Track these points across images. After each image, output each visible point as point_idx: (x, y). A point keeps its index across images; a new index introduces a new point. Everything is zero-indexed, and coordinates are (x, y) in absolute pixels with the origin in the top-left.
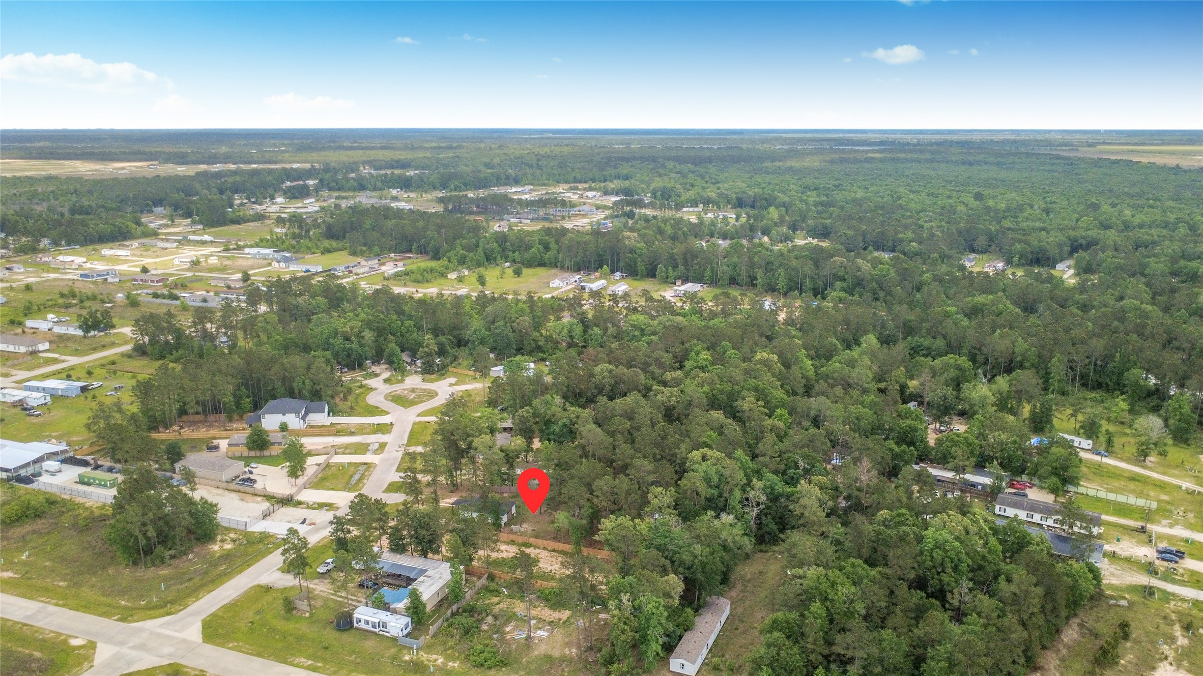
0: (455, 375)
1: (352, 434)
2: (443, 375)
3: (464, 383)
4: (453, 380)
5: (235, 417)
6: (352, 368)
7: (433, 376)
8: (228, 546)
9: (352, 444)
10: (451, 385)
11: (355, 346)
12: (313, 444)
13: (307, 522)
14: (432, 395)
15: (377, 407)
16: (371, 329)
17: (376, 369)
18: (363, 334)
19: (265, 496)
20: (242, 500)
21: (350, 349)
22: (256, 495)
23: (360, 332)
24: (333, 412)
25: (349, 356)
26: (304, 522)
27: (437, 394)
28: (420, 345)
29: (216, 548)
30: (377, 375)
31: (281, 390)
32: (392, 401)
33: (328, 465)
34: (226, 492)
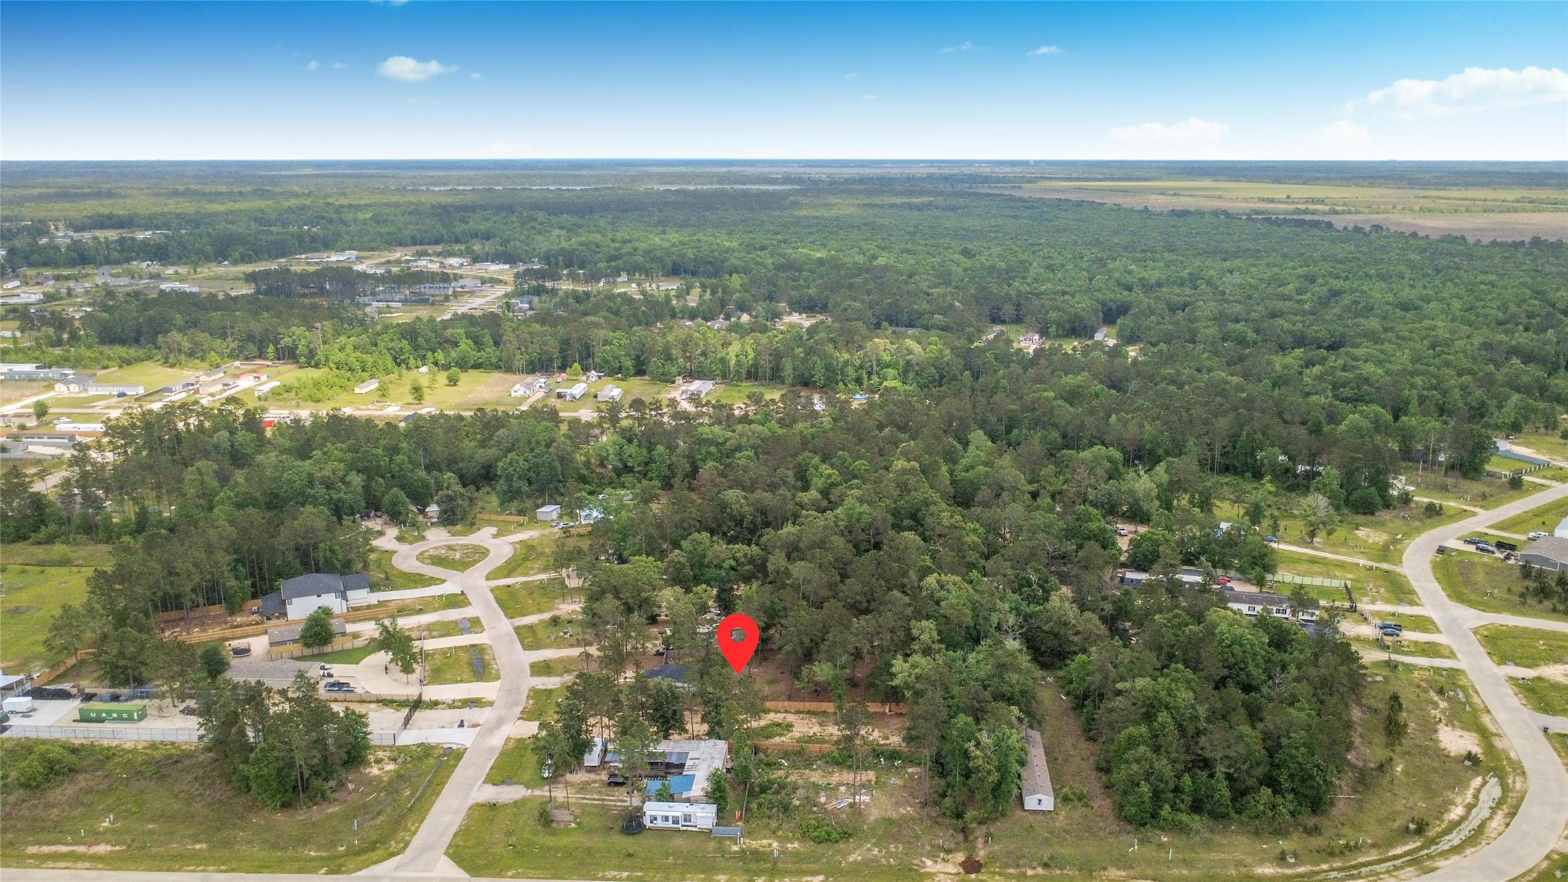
0: (490, 523)
1: (421, 611)
2: (473, 524)
3: (510, 533)
4: (494, 530)
7: (458, 527)
8: (390, 767)
9: (433, 624)
11: (343, 495)
13: (466, 724)
14: (482, 553)
15: (420, 575)
16: (356, 471)
18: (348, 479)
19: (378, 701)
21: (339, 500)
22: (364, 701)
23: (344, 476)
26: (461, 725)
27: (486, 551)
29: (375, 771)
30: (380, 533)
31: (297, 563)
32: (433, 564)
33: (427, 654)
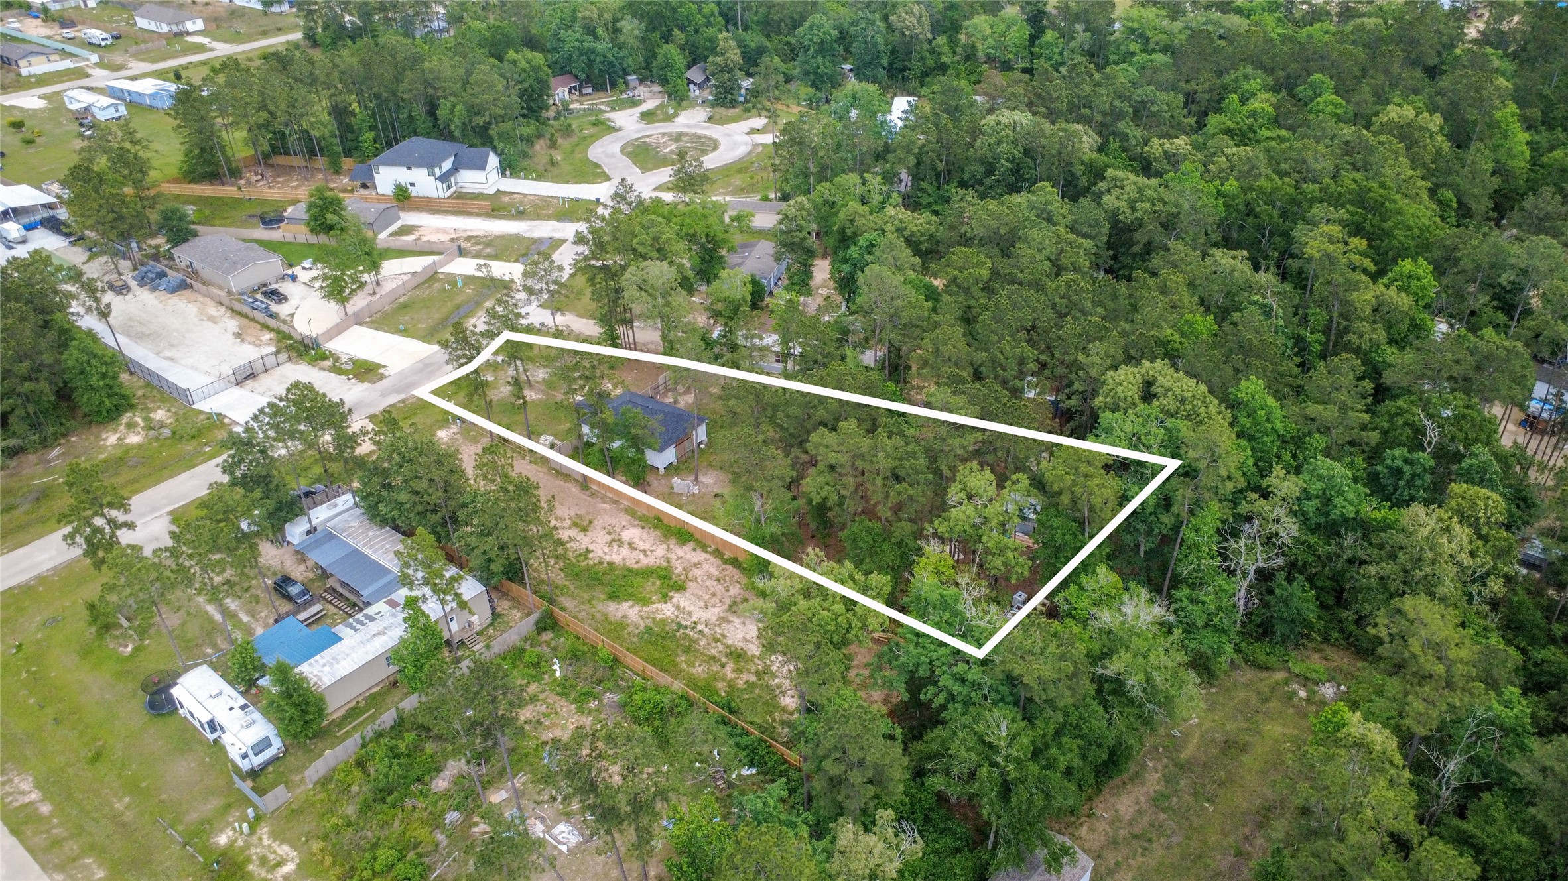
1: (520, 215)
2: (748, 111)
4: (760, 122)
5: (347, 163)
6: (599, 88)
7: (731, 112)
8: (134, 439)
9: (503, 236)
10: (753, 131)
11: (603, 46)
12: (439, 230)
14: (706, 148)
15: (597, 166)
16: (635, 15)
17: (642, 91)
18: (619, 25)
20: (238, 335)
21: (592, 51)
22: (267, 327)
23: (616, 20)
24: (508, 167)
25: (590, 63)
27: (715, 148)
28: (713, 51)
29: (112, 439)
30: (635, 104)
31: (422, 120)
32: (630, 154)
33: (431, 278)
34: (228, 314)
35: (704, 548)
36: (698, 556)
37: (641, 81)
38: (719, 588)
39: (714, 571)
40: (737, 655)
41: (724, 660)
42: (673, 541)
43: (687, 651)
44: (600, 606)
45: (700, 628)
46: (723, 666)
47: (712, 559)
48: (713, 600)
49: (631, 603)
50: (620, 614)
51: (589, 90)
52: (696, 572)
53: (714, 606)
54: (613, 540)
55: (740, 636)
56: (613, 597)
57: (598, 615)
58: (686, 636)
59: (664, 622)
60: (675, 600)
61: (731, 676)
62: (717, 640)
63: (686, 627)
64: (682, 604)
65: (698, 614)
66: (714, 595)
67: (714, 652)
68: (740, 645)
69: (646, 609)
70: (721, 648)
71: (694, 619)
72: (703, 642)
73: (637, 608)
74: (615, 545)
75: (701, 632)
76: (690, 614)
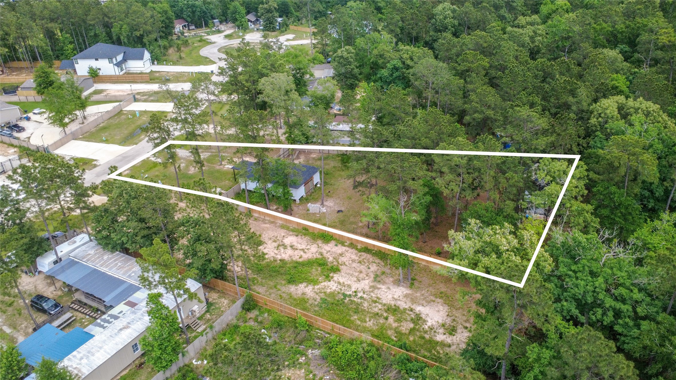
0: (295, 32)
1: (167, 81)
2: (283, 32)
4: (291, 36)
6: (198, 26)
7: (274, 34)
10: (287, 40)
15: (207, 58)
17: (222, 27)
30: (219, 32)
32: (223, 52)
33: (120, 113)
35: (343, 244)
36: (340, 249)
37: (221, 22)
38: (363, 267)
39: (354, 257)
40: (393, 310)
41: (385, 314)
42: (320, 242)
43: (356, 311)
44: (284, 289)
45: (360, 295)
46: (386, 319)
47: (350, 250)
48: (361, 276)
49: (304, 284)
50: (300, 292)
51: (193, 27)
52: (342, 259)
53: (364, 279)
54: (279, 246)
55: (390, 297)
56: (291, 281)
57: (284, 295)
58: (352, 302)
59: (332, 294)
60: (335, 279)
61: (395, 325)
62: (375, 302)
63: (350, 296)
64: (341, 280)
65: (355, 286)
66: (361, 272)
67: (376, 310)
68: (393, 303)
69: (316, 287)
70: (380, 306)
71: (353, 290)
72: (366, 304)
73: (310, 287)
74: (281, 248)
75: (361, 298)
76: (349, 286)
